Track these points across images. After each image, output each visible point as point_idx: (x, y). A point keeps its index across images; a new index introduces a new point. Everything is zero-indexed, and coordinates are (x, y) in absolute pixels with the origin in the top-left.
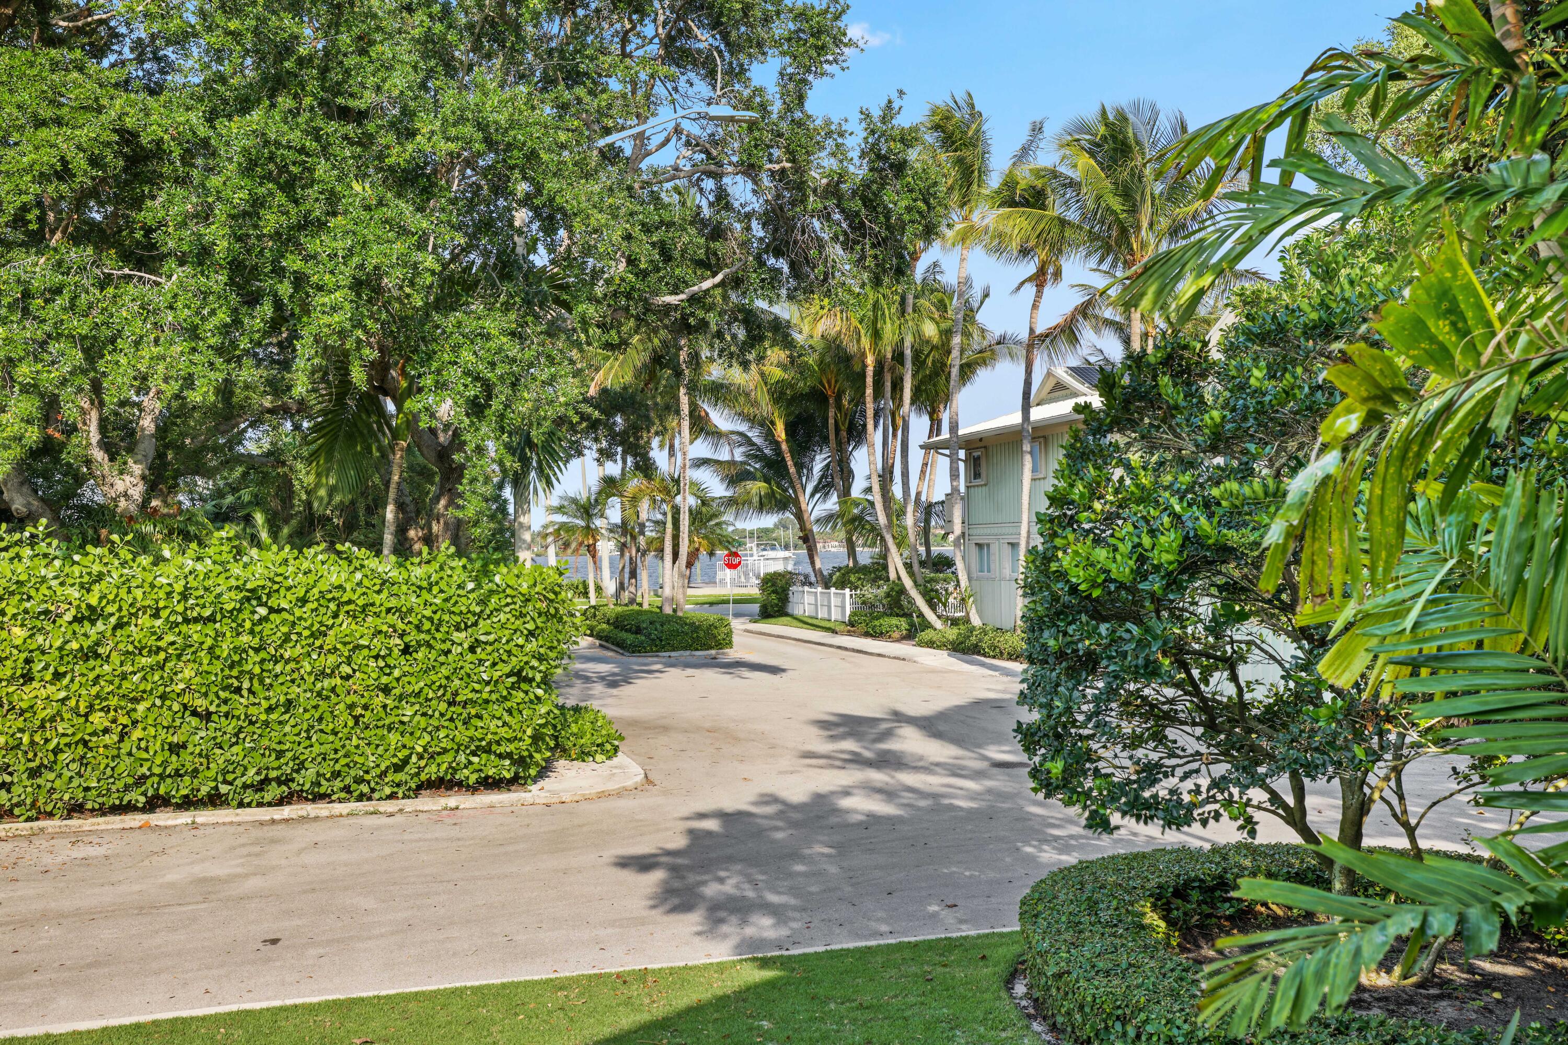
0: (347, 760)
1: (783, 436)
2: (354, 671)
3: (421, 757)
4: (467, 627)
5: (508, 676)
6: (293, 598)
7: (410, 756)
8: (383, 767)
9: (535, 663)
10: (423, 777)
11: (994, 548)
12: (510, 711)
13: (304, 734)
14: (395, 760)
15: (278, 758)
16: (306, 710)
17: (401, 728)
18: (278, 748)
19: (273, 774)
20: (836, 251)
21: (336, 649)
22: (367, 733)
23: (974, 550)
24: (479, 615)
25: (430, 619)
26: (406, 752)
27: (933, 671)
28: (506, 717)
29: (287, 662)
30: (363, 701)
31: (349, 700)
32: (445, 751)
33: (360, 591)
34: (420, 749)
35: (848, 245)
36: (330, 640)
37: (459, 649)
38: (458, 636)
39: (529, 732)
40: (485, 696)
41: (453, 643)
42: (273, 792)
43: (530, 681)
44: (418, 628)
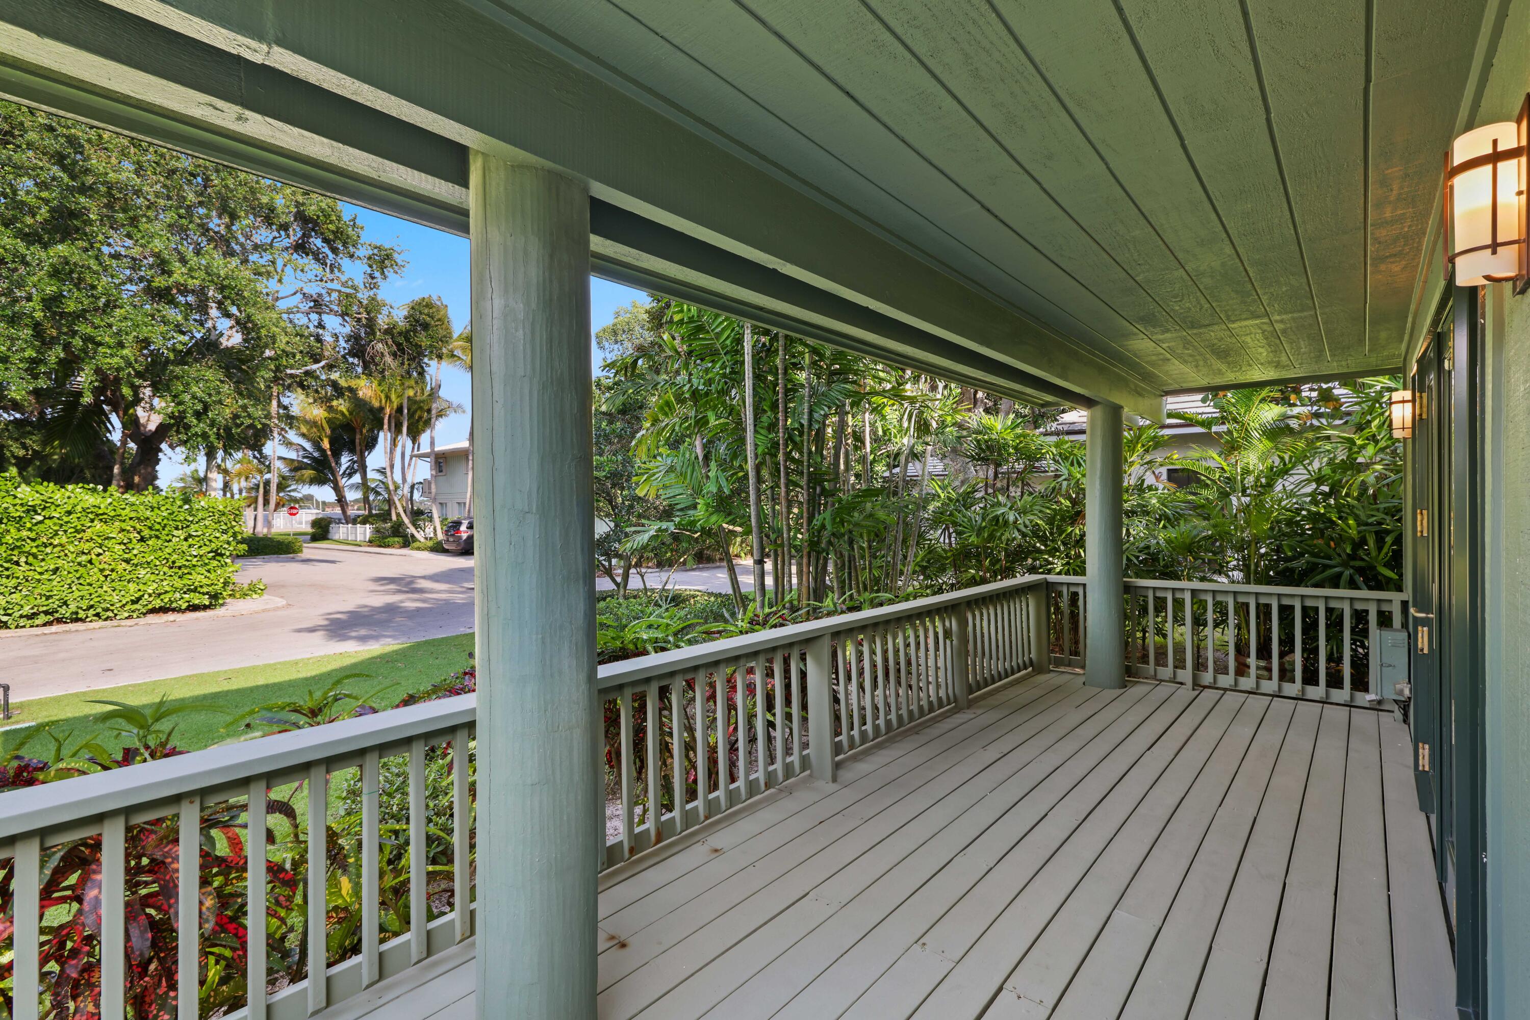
0: (99, 599)
1: (328, 446)
2: (104, 551)
3: (150, 595)
4: (183, 528)
5: (209, 553)
6: (63, 511)
7: (143, 596)
8: (124, 602)
9: (226, 546)
10: (150, 607)
11: (449, 505)
12: (209, 571)
13: (66, 586)
14: (133, 598)
15: (47, 599)
16: (69, 573)
17: (138, 581)
18: (48, 594)
19: (41, 609)
20: (388, 359)
21: (92, 539)
22: (113, 584)
23: (439, 506)
24: (192, 522)
25: (159, 523)
26: (141, 593)
27: (421, 559)
28: (206, 573)
29: (55, 546)
30: (111, 567)
31: (101, 567)
32: (166, 592)
33: (110, 508)
34: (151, 592)
35: (395, 355)
36: (89, 534)
37: (178, 539)
38: (176, 533)
39: (222, 580)
40: (194, 563)
41: (173, 536)
42: (42, 619)
43: (222, 555)
44: (150, 528)
